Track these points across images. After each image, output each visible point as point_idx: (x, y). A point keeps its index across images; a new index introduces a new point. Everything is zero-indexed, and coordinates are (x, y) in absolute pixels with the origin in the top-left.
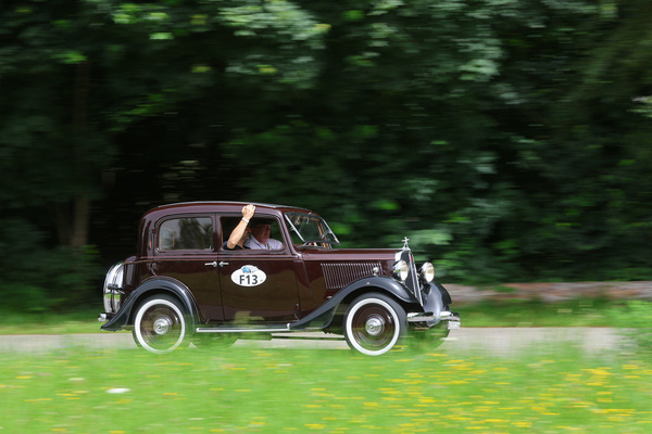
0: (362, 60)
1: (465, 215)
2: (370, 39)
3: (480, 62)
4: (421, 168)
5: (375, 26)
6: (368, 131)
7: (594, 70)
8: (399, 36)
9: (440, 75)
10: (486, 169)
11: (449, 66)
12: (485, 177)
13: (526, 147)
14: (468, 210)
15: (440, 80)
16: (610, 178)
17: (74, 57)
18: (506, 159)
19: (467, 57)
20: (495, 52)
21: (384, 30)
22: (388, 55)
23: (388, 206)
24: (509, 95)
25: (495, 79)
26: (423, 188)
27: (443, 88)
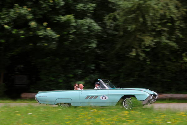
0: (67, 43)
1: (88, 78)
2: (69, 38)
3: (93, 44)
4: (79, 67)
5: (70, 35)
6: (67, 59)
7: (118, 46)
8: (75, 38)
9: (83, 47)
10: (93, 68)
11: (86, 45)
12: (93, 70)
13: (102, 63)
14: (89, 77)
15: (84, 48)
16: (120, 70)
17: (3, 41)
18: (98, 66)
19: (90, 43)
20: (96, 42)
21: (72, 36)
22: (73, 42)
23: (71, 76)
24: (99, 52)
25: (96, 48)
26: (79, 72)
27: (84, 50)
